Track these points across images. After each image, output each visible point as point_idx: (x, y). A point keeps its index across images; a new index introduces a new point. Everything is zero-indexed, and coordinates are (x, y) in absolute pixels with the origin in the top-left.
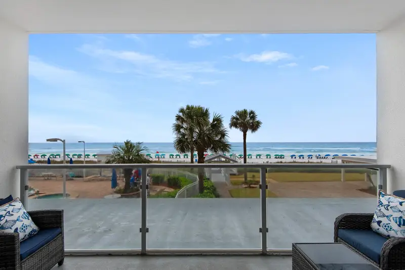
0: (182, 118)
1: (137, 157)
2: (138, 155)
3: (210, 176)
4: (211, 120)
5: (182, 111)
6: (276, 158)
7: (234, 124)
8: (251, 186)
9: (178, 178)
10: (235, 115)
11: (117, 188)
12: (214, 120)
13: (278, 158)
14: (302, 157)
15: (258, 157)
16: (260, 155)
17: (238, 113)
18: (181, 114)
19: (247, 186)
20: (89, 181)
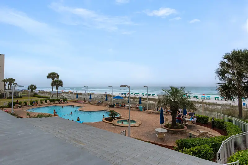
0: (227, 64)
1: (182, 100)
2: (182, 98)
5: (227, 57)
9: (223, 122)
11: (164, 124)
18: (226, 60)
20: (150, 113)
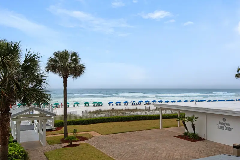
3: (18, 136)
4: (22, 61)
6: (94, 106)
7: (53, 67)
8: (73, 143)
10: (53, 57)
12: (26, 61)
13: (97, 105)
14: (118, 104)
15: (76, 105)
16: (77, 104)
17: (56, 54)
19: (67, 144)
